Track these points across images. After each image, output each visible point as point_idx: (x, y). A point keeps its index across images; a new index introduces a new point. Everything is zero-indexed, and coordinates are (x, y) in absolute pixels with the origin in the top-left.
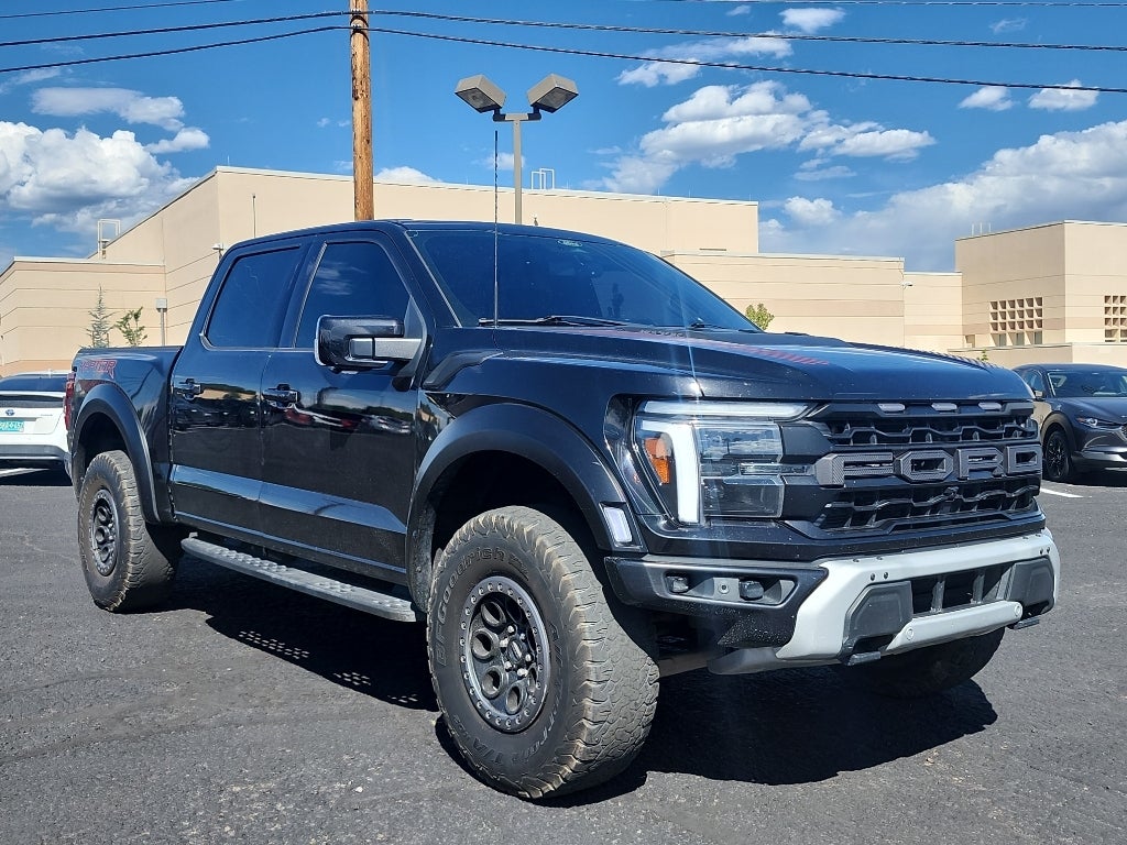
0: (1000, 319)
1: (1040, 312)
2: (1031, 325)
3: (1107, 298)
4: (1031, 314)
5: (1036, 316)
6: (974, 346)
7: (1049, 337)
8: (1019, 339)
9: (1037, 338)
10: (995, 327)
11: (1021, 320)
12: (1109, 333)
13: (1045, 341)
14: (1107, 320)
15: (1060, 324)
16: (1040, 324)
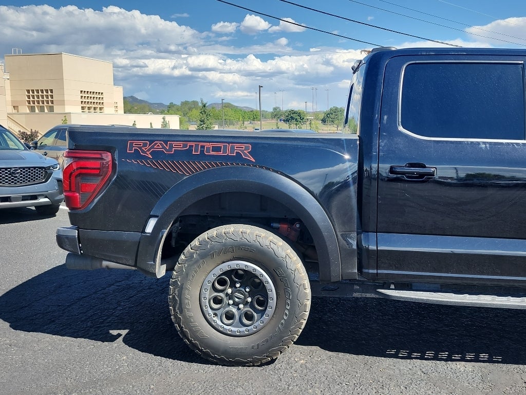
0: (31, 99)
1: (52, 97)
2: (48, 102)
3: (81, 91)
4: (47, 97)
5: (50, 98)
6: (18, 111)
7: (57, 109)
8: (42, 109)
9: (51, 109)
10: (29, 102)
11: (43, 99)
12: (83, 108)
13: (55, 111)
14: (82, 102)
15: (62, 103)
16: (52, 102)
